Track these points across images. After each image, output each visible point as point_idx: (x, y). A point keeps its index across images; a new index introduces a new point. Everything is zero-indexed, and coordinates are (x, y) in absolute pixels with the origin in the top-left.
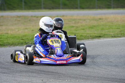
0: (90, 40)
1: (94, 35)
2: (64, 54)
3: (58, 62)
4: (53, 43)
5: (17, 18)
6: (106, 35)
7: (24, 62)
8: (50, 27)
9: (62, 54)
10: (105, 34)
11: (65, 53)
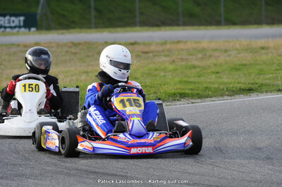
0: (226, 97)
1: (236, 85)
2: (149, 131)
3: (134, 151)
4: (125, 106)
5: (70, 47)
6: (266, 85)
7: (57, 150)
8: (124, 69)
9: (144, 131)
10: (262, 84)
11: (151, 128)
